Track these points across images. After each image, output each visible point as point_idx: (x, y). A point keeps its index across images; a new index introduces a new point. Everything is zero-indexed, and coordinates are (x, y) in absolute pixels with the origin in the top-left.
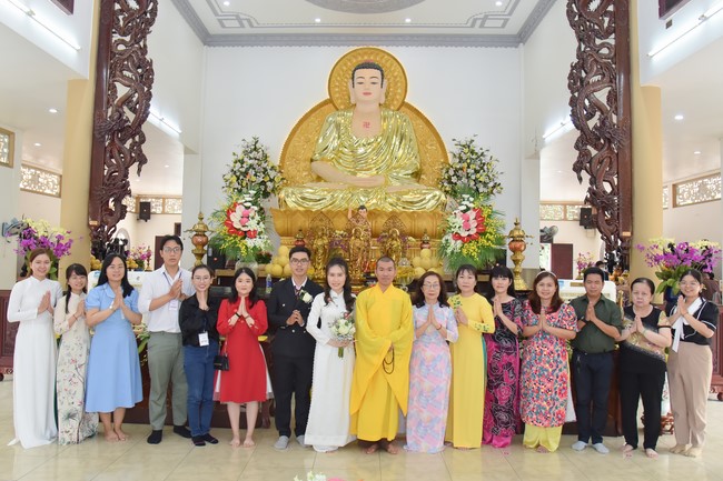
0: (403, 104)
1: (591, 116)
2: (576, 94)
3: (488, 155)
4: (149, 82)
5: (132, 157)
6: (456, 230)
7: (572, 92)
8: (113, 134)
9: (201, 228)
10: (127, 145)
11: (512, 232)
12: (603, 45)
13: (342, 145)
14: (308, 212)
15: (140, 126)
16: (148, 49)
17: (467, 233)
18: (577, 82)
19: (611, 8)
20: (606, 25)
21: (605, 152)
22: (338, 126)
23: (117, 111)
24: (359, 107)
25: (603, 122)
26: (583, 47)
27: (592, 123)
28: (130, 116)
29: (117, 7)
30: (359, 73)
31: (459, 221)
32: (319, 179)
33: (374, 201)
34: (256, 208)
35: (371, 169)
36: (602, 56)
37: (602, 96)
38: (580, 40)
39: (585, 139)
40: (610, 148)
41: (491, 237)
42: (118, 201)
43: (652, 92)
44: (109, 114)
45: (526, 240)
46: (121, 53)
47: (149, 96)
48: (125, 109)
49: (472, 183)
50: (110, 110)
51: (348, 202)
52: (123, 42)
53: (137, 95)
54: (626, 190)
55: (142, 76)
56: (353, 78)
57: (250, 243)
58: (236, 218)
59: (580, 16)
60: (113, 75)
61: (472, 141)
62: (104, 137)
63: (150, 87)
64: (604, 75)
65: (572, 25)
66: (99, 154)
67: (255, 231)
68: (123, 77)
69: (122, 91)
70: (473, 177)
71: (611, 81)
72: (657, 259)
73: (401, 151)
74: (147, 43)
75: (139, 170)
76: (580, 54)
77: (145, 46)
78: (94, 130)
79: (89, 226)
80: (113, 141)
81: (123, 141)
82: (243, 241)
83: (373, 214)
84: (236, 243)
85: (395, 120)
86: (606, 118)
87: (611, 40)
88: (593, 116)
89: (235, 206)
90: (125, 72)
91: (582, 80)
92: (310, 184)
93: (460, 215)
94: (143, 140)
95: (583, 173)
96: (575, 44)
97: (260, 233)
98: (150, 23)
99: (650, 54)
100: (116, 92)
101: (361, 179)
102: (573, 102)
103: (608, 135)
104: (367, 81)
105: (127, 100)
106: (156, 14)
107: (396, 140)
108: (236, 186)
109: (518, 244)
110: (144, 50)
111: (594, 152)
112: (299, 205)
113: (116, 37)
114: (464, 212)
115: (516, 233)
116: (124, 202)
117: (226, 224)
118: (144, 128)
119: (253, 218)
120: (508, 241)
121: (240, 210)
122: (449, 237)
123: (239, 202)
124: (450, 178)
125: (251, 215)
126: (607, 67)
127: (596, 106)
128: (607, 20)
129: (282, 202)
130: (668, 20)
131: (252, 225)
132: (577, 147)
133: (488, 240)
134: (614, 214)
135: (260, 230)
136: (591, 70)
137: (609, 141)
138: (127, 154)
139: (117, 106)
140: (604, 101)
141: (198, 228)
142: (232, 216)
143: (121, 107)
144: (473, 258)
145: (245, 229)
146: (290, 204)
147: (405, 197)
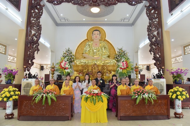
0: (105, 40)
2: (149, 33)
3: (126, 52)
4: (40, 30)
5: (35, 49)
6: (120, 67)
7: (148, 32)
8: (31, 43)
9: (53, 67)
10: (34, 46)
11: (135, 66)
12: (155, 21)
13: (90, 49)
16: (40, 22)
17: (124, 67)
18: (149, 30)
19: (156, 12)
20: (156, 16)
21: (157, 47)
22: (89, 45)
23: (32, 37)
24: (94, 40)
25: (156, 39)
27: (153, 40)
28: (35, 39)
29: (32, 11)
30: (94, 32)
31: (121, 64)
32: (85, 58)
33: (99, 63)
34: (68, 62)
35: (97, 55)
36: (155, 24)
37: (155, 33)
38: (150, 20)
39: (152, 44)
40: (158, 46)
42: (31, 61)
43: (168, 32)
44: (30, 38)
46: (33, 23)
47: (40, 34)
48: (34, 37)
51: (92, 63)
52: (34, 20)
53: (37, 33)
54: (162, 57)
55: (38, 28)
56: (93, 33)
57: (66, 71)
58: (63, 64)
59: (149, 14)
60: (31, 28)
61: (122, 48)
62: (28, 44)
63: (41, 32)
64: (156, 28)
65: (148, 16)
66: (27, 49)
67: (68, 68)
68: (34, 29)
69: (33, 32)
71: (157, 30)
73: (105, 51)
74: (40, 20)
75: (37, 53)
76: (150, 23)
77: (39, 21)
78: (25, 42)
79: (24, 67)
80: (30, 45)
81: (33, 45)
82: (65, 70)
84: (63, 71)
85: (103, 43)
87: (157, 20)
88: (153, 38)
89: (62, 61)
90: (34, 28)
91: (150, 29)
92: (82, 59)
94: (38, 45)
95: (152, 52)
96: (148, 20)
97: (69, 68)
98: (41, 15)
99: (167, 22)
100: (32, 33)
102: (148, 35)
103: (158, 43)
104: (96, 34)
105: (34, 35)
106: (42, 13)
107: (103, 48)
109: (137, 70)
110: (39, 22)
111: (154, 47)
112: (80, 64)
113: (32, 19)
114: (123, 62)
115: (136, 67)
116: (33, 61)
117: (60, 66)
118: (39, 42)
120: (134, 69)
121: (64, 62)
122: (119, 69)
123: (64, 60)
124: (117, 57)
125: (67, 63)
126: (156, 26)
127: (154, 36)
128: (156, 15)
129: (76, 63)
130: (171, 13)
131: (67, 66)
132: (150, 46)
133: (129, 69)
134: (160, 62)
135: (69, 67)
136: (153, 27)
137: (158, 44)
138: (34, 48)
139: (32, 36)
140: (156, 34)
141: (52, 66)
142: (61, 64)
143: (33, 37)
144: (125, 73)
145: (65, 67)
146: (78, 63)
147: (106, 62)
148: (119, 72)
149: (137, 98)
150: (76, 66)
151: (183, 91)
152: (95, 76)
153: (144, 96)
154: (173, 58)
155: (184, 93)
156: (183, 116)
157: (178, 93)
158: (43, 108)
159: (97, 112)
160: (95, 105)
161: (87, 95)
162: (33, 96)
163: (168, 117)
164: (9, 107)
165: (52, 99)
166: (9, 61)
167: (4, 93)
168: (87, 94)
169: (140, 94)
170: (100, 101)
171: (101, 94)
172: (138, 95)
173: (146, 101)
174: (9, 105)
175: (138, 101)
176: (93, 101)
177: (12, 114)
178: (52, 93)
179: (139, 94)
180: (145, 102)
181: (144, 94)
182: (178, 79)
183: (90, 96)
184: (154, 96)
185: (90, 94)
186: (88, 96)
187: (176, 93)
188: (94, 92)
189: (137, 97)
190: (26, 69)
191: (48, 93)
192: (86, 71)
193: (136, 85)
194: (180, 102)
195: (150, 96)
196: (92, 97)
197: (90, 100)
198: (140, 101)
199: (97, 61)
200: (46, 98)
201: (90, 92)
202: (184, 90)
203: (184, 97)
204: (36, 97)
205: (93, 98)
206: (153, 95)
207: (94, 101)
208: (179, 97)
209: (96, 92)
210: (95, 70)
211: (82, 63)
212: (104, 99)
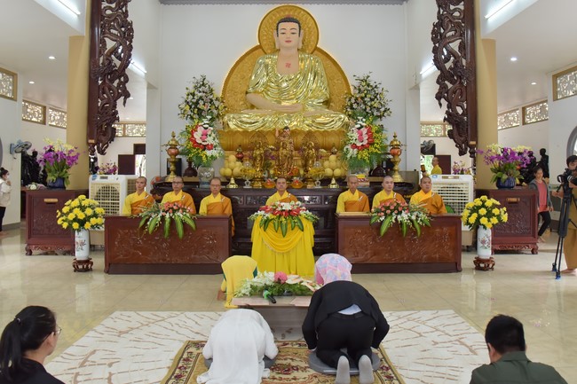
1: (447, 60)
2: (437, 45)
3: (381, 87)
4: (131, 38)
5: (119, 93)
6: (353, 142)
7: (434, 44)
8: (104, 76)
9: (174, 143)
10: (115, 84)
11: (392, 142)
12: (455, 10)
13: (270, 81)
15: (124, 70)
16: (129, 14)
17: (361, 144)
18: (438, 37)
21: (457, 85)
23: (107, 59)
24: (283, 51)
25: (455, 63)
26: (441, 11)
27: (448, 65)
28: (117, 63)
30: (282, 25)
31: (356, 135)
32: (253, 107)
33: (295, 123)
34: (212, 128)
35: (292, 99)
36: (455, 18)
37: (455, 46)
38: (439, 6)
39: (443, 77)
40: (461, 83)
42: (109, 125)
43: (491, 43)
44: (101, 62)
45: (402, 148)
46: (109, 16)
47: (131, 48)
48: (113, 57)
49: (368, 109)
50: (101, 58)
51: (275, 124)
52: (110, 8)
53: (121, 47)
54: (473, 112)
55: (125, 33)
56: (277, 30)
57: (208, 153)
58: (198, 136)
60: (103, 33)
61: (368, 77)
62: (97, 78)
63: (131, 42)
64: (456, 31)
66: (93, 92)
67: (212, 145)
68: (111, 34)
70: (369, 104)
71: (461, 35)
72: (492, 159)
73: (315, 85)
74: (128, 9)
75: (125, 102)
76: (440, 16)
77: (126, 11)
79: (88, 144)
81: (112, 81)
82: (204, 152)
83: (294, 133)
84: (198, 153)
85: (310, 61)
86: (458, 61)
87: (461, 6)
89: (197, 127)
90: (112, 31)
91: (441, 35)
92: (245, 111)
93: (356, 131)
94: (127, 80)
95: (443, 100)
96: (436, 8)
97: (216, 146)
99: (486, 17)
100: (106, 45)
101: (285, 107)
102: (435, 50)
103: (459, 74)
105: (114, 51)
107: (310, 77)
108: (190, 113)
109: (396, 151)
110: (126, 14)
111: (450, 86)
112: (239, 127)
113: (104, 4)
114: (359, 129)
115: (395, 143)
117: (191, 140)
118: (127, 72)
119: (210, 136)
120: (390, 148)
121: (200, 131)
122: (349, 147)
124: (352, 105)
125: (209, 133)
126: (458, 25)
127: (451, 53)
129: (226, 125)
131: (210, 140)
132: (438, 82)
133: (376, 148)
134: (464, 129)
135: (215, 144)
136: (447, 27)
137: (460, 78)
138: (115, 90)
139: (107, 55)
140: (457, 49)
141: (171, 143)
142: (195, 135)
143: (110, 56)
144: (365, 160)
145: (204, 144)
146: (232, 126)
147: (319, 120)
148: (349, 156)
149: (382, 222)
150: (228, 132)
151: (494, 206)
153: (399, 217)
154: (501, 114)
155: (496, 211)
156: (494, 265)
157: (483, 211)
158: (165, 245)
159: (289, 252)
161: (267, 215)
162: (141, 218)
163: (456, 268)
164: (82, 244)
165: (184, 224)
166: (54, 124)
167: (71, 211)
168: (267, 212)
169: (391, 214)
170: (296, 228)
171: (298, 212)
172: (386, 215)
173: (405, 229)
174: (83, 239)
175: (384, 229)
177: (88, 261)
178: (184, 210)
179: (388, 212)
180: (402, 231)
181: (400, 213)
182: (505, 177)
183: (273, 217)
184: (423, 216)
185: (273, 211)
186: (269, 215)
187: (478, 212)
188: (283, 209)
189: (382, 219)
190: (96, 147)
191: (174, 211)
193: (388, 192)
194: (489, 232)
195: (414, 218)
196: (279, 219)
198: (389, 229)
199: (289, 118)
200: (172, 221)
202: (498, 203)
203: (494, 220)
204: (147, 220)
205: (281, 222)
206: (421, 215)
208: (484, 221)
209: (287, 207)
210: (285, 152)
211: (248, 125)
212: (305, 222)
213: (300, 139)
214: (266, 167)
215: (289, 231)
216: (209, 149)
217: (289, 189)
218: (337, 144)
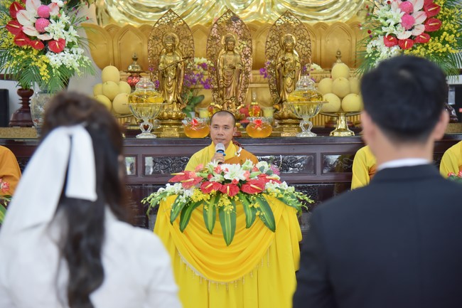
6: (388, 30)
14: (145, 29)
17: (409, 34)
31: (396, 15)
33: (254, 9)
41: (450, 38)
57: (54, 59)
67: (61, 41)
82: (43, 57)
84: (30, 60)
93: (395, 4)
97: (71, 45)
112: (131, 17)
117: (9, 27)
119: (57, 19)
122: (379, 43)
125: (54, 13)
131: (56, 30)
133: (444, 42)
135: (69, 40)
142: (19, 17)
145: (44, 38)
150: (108, 29)
152: (231, 89)
160: (228, 244)
161: (187, 193)
168: (187, 186)
170: (258, 224)
171: (262, 185)
176: (218, 223)
183: (202, 196)
185: (203, 183)
186: (194, 194)
188: (227, 177)
192: (176, 65)
196: (216, 201)
197: (205, 216)
201: (205, 175)
205: (221, 209)
207: (223, 224)
209: (236, 173)
210: (230, 58)
211: (150, 15)
212: (277, 209)
213: (261, 44)
214: (192, 104)
215: (241, 232)
216: (56, 51)
217: (239, 140)
218: (344, 52)
